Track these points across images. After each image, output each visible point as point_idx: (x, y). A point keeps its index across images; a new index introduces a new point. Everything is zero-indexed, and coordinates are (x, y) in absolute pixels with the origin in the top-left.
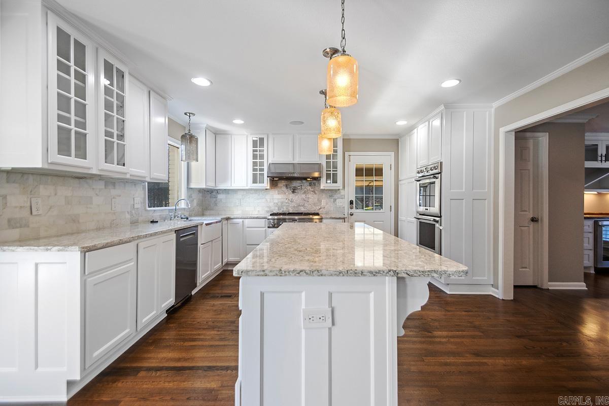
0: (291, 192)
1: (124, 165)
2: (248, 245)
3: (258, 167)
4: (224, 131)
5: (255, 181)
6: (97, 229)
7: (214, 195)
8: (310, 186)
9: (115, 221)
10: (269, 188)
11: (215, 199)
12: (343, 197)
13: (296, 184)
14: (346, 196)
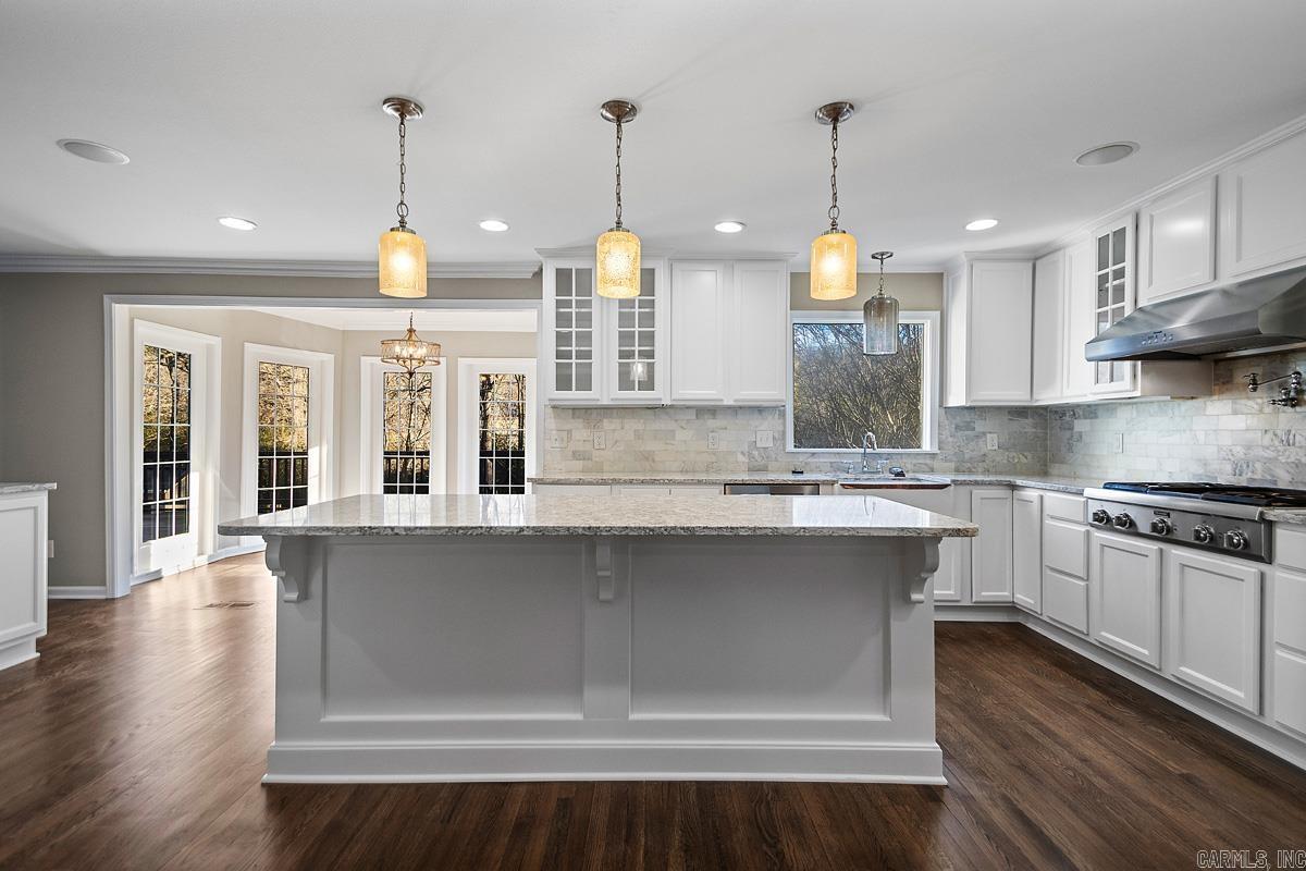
2: (1048, 567)
7: (1067, 422)
11: (1069, 434)
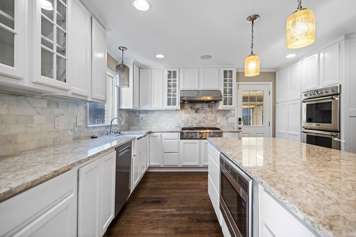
0: (194, 112)
1: (65, 81)
2: (165, 153)
3: (172, 93)
4: (146, 66)
5: (169, 104)
6: (38, 148)
7: (137, 115)
8: (209, 107)
9: (58, 139)
10: (179, 109)
11: (137, 118)
12: (233, 116)
13: (198, 106)
14: (236, 115)
